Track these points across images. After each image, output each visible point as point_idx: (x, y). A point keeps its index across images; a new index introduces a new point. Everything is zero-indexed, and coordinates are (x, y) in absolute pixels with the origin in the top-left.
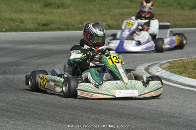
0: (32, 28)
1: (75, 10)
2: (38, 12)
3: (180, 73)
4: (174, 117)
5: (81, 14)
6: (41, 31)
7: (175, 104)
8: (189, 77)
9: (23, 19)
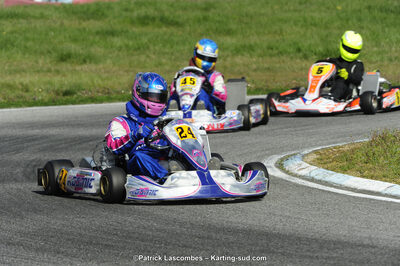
0: (46, 100)
1: (114, 64)
2: (49, 71)
3: (344, 170)
4: (364, 246)
5: (127, 71)
6: (63, 104)
7: (354, 224)
8: (363, 177)
9: (27, 85)
